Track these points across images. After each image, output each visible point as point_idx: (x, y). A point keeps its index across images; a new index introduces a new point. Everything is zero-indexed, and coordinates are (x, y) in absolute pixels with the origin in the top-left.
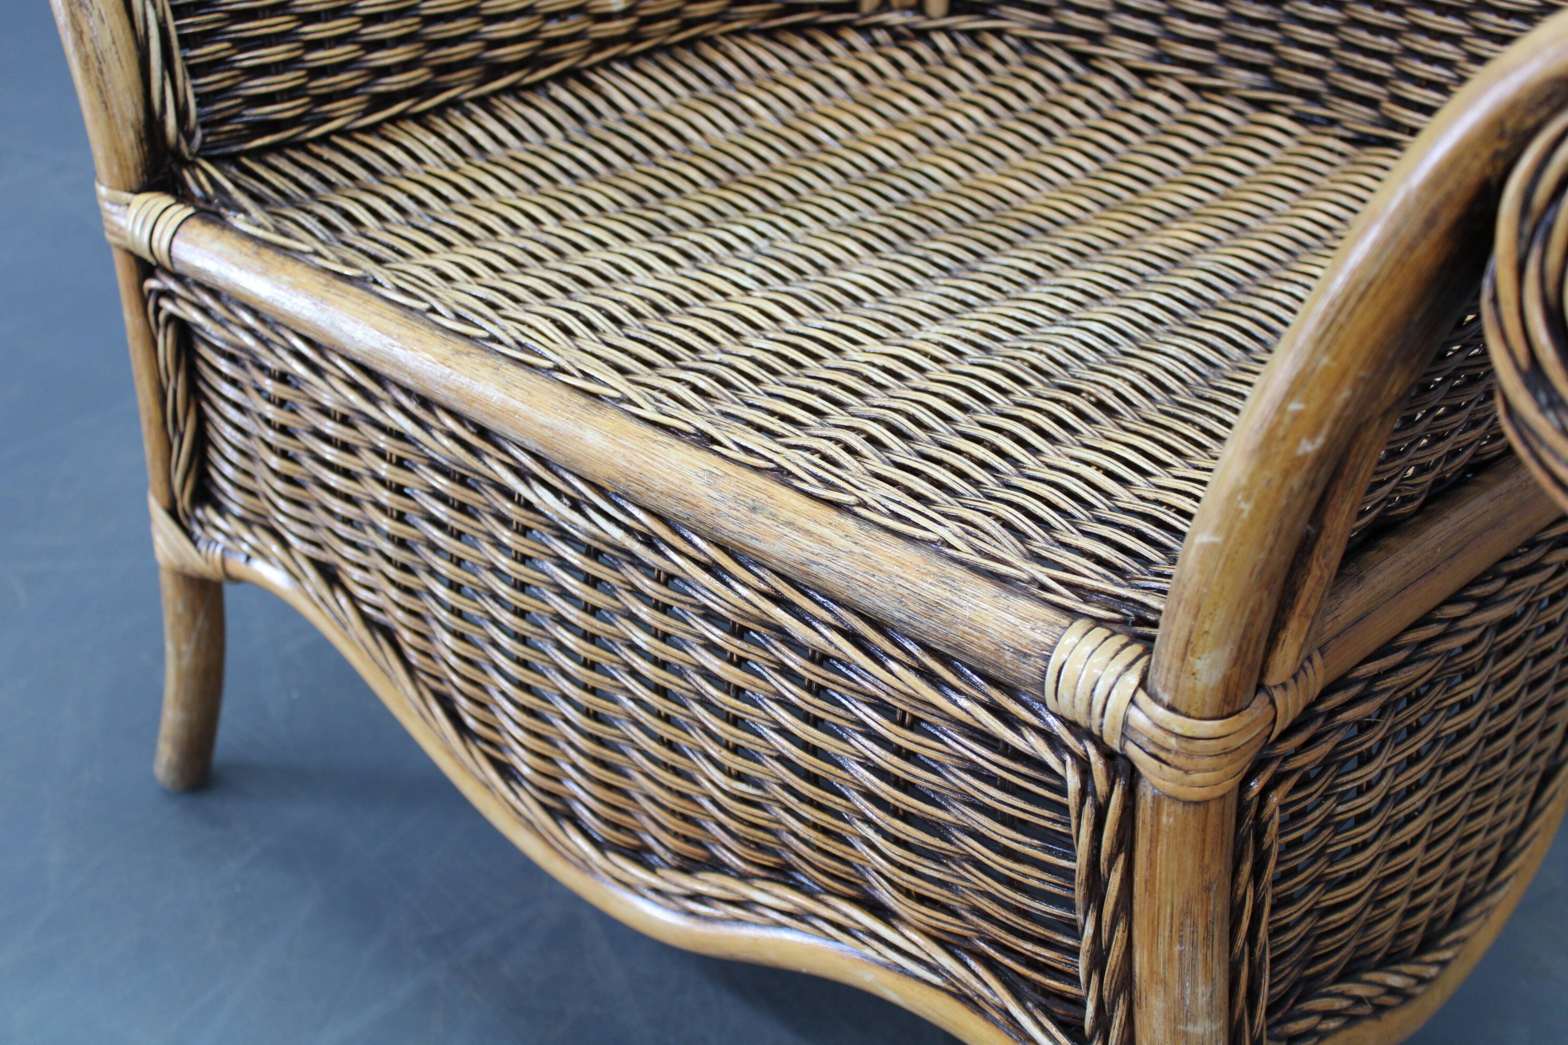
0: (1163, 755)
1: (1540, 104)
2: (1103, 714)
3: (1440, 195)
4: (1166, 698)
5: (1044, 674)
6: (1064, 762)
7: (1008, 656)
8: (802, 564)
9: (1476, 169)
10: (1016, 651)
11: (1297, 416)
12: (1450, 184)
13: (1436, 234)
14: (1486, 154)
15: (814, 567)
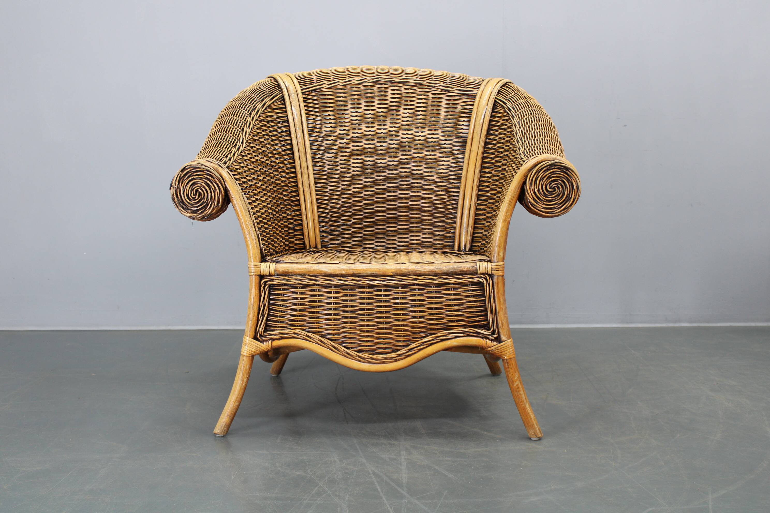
0: (498, 270)
1: (528, 172)
2: (488, 269)
3: (519, 184)
4: (497, 261)
5: (477, 268)
6: (483, 280)
7: (471, 268)
8: (433, 270)
9: (522, 181)
10: (472, 267)
11: (508, 215)
12: (520, 183)
13: (519, 189)
14: (523, 179)
15: (435, 270)
